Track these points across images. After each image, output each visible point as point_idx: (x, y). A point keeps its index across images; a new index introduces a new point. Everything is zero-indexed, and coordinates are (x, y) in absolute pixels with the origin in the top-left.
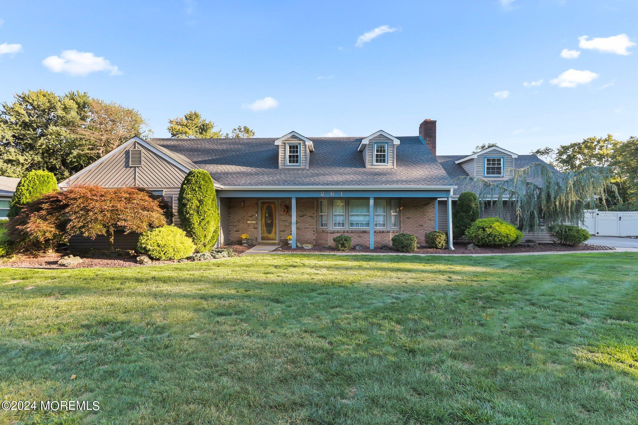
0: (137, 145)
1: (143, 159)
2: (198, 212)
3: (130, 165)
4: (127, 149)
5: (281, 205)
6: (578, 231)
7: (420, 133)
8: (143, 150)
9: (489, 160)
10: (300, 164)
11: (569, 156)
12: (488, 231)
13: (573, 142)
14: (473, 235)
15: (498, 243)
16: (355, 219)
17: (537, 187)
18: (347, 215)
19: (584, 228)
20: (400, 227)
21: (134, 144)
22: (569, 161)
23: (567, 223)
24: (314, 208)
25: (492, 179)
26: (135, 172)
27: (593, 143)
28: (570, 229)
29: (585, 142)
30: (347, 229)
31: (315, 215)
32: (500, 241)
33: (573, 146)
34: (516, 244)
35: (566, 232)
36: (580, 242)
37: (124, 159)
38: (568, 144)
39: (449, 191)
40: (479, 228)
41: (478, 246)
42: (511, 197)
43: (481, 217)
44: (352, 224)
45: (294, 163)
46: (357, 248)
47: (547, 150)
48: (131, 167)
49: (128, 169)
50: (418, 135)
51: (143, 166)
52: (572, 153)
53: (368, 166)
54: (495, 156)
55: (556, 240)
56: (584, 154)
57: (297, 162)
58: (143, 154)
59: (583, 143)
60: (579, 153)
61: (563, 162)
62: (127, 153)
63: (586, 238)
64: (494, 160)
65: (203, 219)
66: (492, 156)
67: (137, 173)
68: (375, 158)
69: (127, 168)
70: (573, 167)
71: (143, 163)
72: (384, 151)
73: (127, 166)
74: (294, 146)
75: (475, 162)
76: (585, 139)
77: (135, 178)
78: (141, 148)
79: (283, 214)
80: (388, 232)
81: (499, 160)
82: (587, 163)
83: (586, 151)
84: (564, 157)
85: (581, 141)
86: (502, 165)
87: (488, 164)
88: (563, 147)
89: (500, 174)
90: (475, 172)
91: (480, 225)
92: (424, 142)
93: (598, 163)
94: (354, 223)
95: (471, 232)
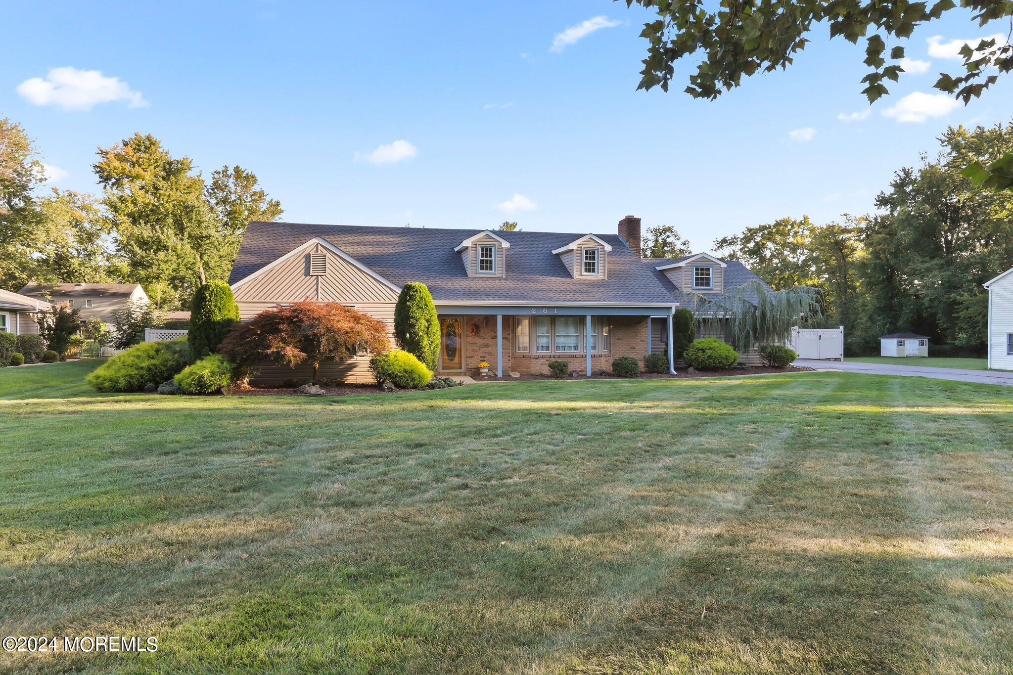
0: (320, 248)
1: (328, 266)
2: (427, 334)
3: (312, 273)
4: (307, 252)
5: (467, 323)
6: (786, 351)
7: (620, 231)
8: (328, 255)
9: (697, 269)
10: (495, 271)
11: (757, 243)
12: (709, 352)
13: (763, 224)
14: (693, 357)
15: (718, 365)
16: (561, 341)
17: (752, 305)
18: (554, 336)
19: (791, 348)
20: (610, 351)
21: (317, 246)
22: (757, 251)
23: (777, 344)
24: (509, 327)
25: (700, 291)
26: (318, 281)
27: (786, 226)
28: (780, 349)
29: (778, 224)
30: (553, 354)
31: (511, 336)
32: (720, 363)
33: (762, 228)
34: (732, 366)
35: (776, 353)
36: (787, 363)
37: (304, 265)
38: (756, 226)
39: (670, 308)
40: (698, 349)
41: (697, 369)
42: (725, 314)
43: (699, 338)
44: (558, 348)
45: (486, 269)
46: (574, 374)
47: (735, 238)
48: (312, 276)
49: (308, 277)
50: (617, 233)
51: (328, 276)
52: (761, 241)
53: (576, 275)
54: (704, 266)
55: (766, 362)
56: (774, 242)
57: (491, 268)
58: (328, 260)
59: (774, 226)
60: (769, 239)
61: (752, 253)
62: (308, 257)
63: (793, 358)
64: (702, 269)
65: (432, 342)
66: (700, 266)
67: (320, 283)
68: (583, 267)
69: (306, 276)
70: (762, 259)
71: (328, 270)
72: (594, 259)
73: (307, 273)
74: (487, 249)
75: (683, 270)
76: (778, 220)
77: (317, 289)
78: (325, 252)
79: (470, 335)
80: (601, 356)
81: (708, 270)
82: (778, 254)
83: (778, 238)
84: (751, 245)
85: (773, 223)
86: (711, 276)
87: (697, 274)
88: (750, 230)
89: (709, 286)
90: (683, 283)
91: (699, 346)
92: (627, 244)
93: (791, 255)
94: (560, 345)
95: (690, 353)
